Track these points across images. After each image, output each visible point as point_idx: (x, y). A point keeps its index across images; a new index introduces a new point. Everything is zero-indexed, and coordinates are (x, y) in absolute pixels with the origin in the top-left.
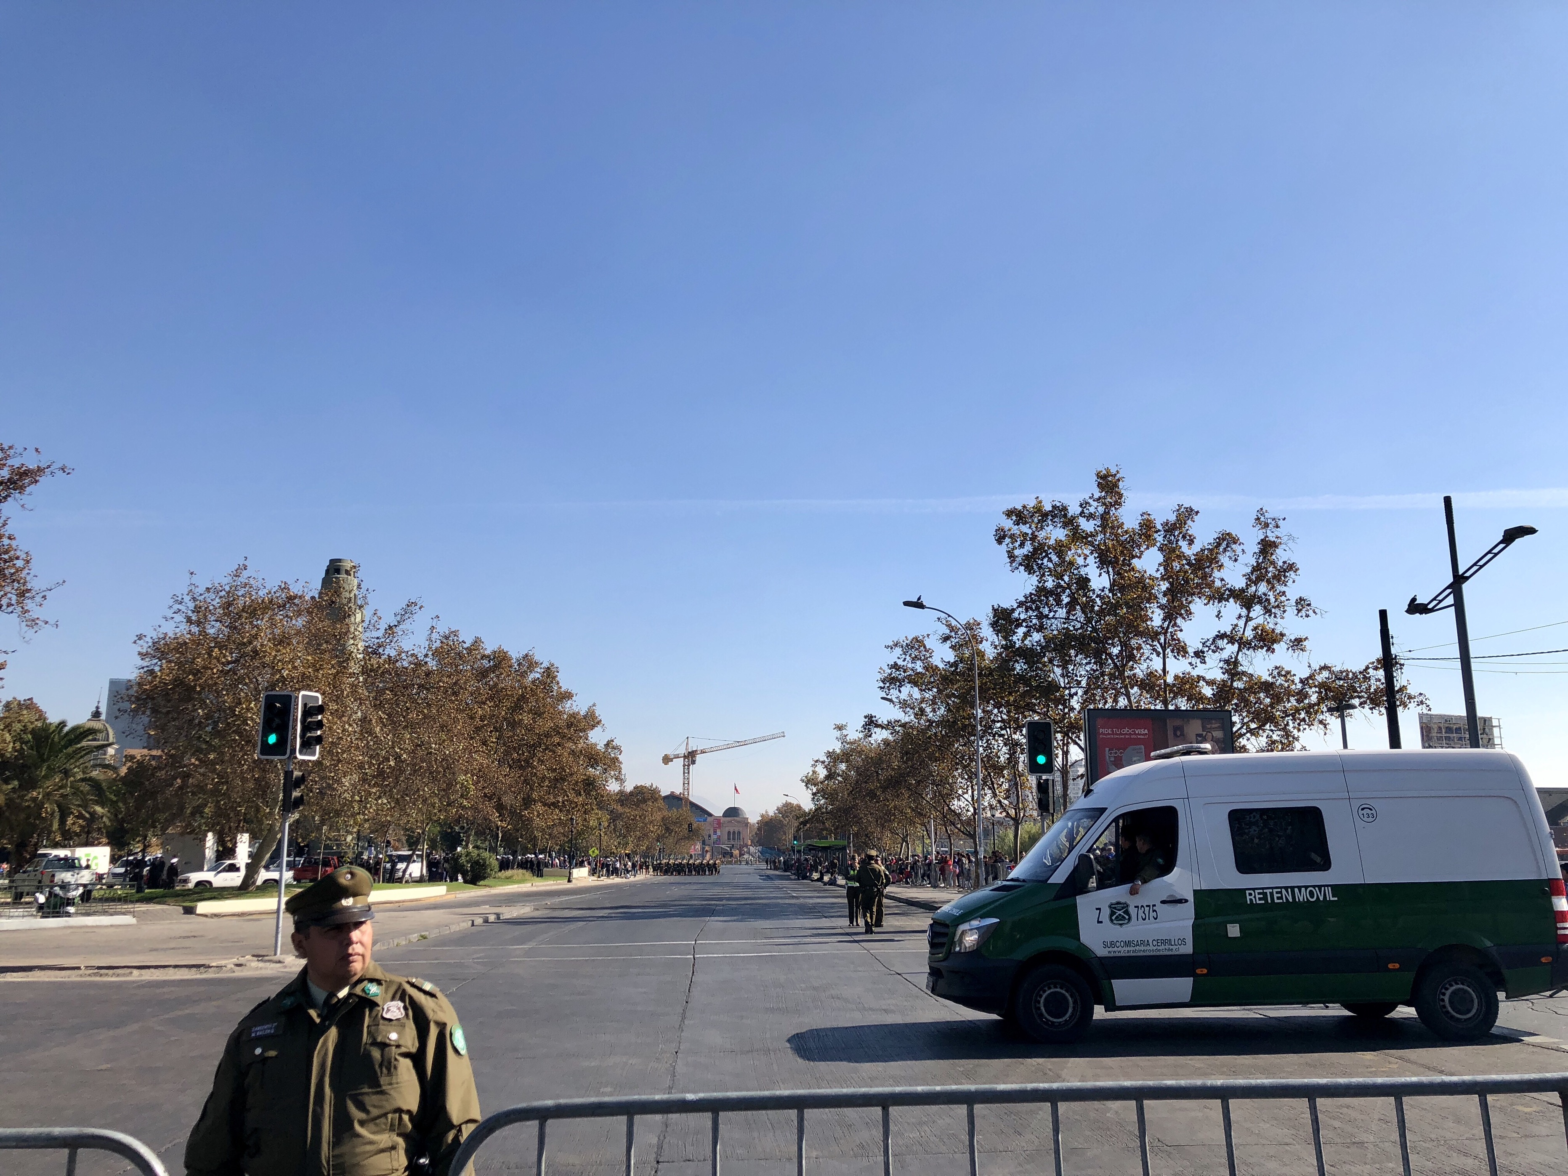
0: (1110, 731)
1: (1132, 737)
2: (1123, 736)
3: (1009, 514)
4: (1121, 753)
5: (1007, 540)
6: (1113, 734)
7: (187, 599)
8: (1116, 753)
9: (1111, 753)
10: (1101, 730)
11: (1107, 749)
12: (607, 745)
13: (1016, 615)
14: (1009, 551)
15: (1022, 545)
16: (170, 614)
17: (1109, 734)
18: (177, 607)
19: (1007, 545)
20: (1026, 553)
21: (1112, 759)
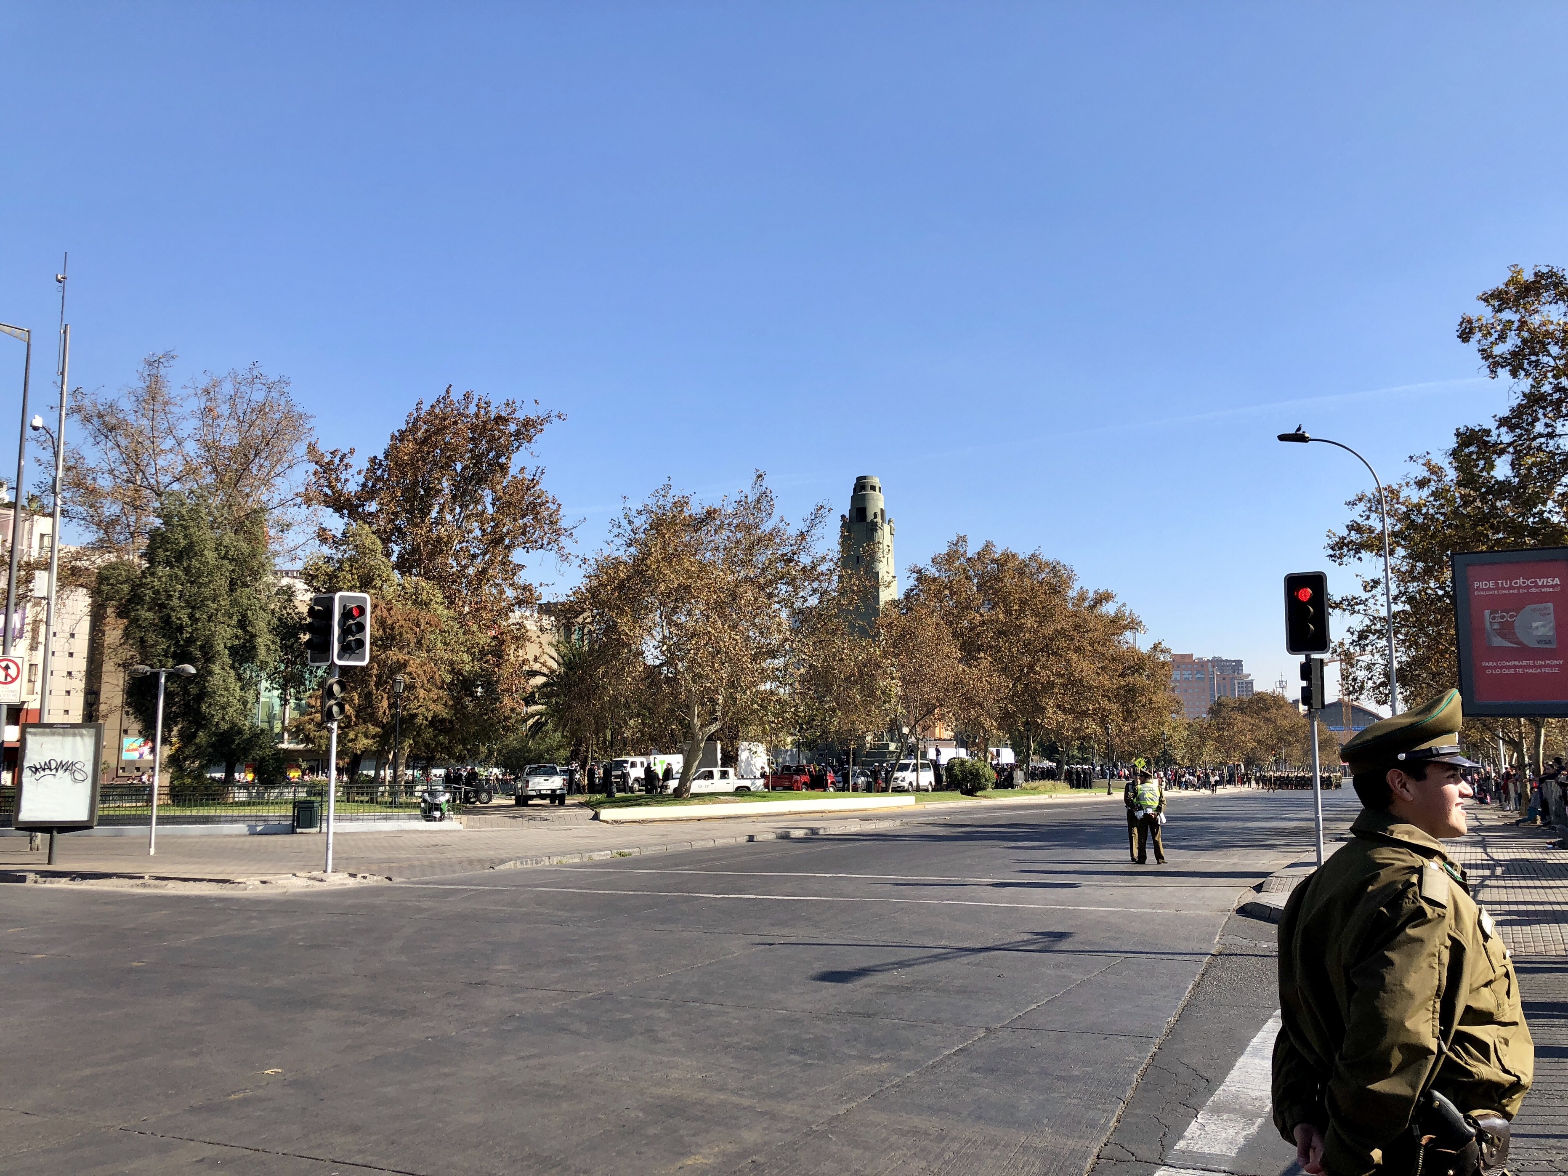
0: (1491, 584)
1: (1533, 590)
2: (1516, 591)
3: (1486, 299)
4: (1512, 616)
5: (1478, 335)
6: (1497, 588)
7: (624, 523)
8: (1503, 617)
9: (1494, 618)
10: (1476, 585)
11: (1487, 612)
12: (1155, 648)
13: (1493, 438)
14: (1483, 350)
15: (1502, 337)
16: (610, 537)
17: (1489, 589)
18: (616, 531)
19: (1479, 341)
20: (1511, 349)
21: (1496, 626)
